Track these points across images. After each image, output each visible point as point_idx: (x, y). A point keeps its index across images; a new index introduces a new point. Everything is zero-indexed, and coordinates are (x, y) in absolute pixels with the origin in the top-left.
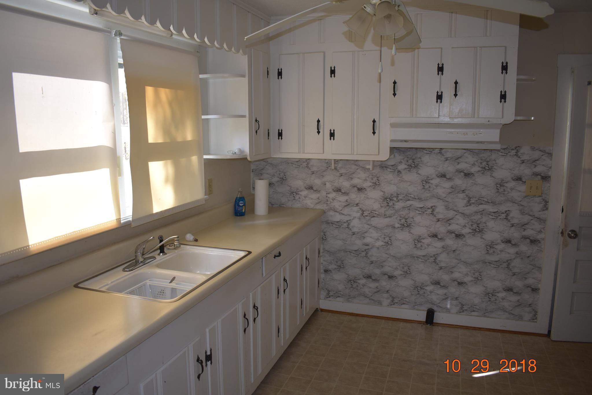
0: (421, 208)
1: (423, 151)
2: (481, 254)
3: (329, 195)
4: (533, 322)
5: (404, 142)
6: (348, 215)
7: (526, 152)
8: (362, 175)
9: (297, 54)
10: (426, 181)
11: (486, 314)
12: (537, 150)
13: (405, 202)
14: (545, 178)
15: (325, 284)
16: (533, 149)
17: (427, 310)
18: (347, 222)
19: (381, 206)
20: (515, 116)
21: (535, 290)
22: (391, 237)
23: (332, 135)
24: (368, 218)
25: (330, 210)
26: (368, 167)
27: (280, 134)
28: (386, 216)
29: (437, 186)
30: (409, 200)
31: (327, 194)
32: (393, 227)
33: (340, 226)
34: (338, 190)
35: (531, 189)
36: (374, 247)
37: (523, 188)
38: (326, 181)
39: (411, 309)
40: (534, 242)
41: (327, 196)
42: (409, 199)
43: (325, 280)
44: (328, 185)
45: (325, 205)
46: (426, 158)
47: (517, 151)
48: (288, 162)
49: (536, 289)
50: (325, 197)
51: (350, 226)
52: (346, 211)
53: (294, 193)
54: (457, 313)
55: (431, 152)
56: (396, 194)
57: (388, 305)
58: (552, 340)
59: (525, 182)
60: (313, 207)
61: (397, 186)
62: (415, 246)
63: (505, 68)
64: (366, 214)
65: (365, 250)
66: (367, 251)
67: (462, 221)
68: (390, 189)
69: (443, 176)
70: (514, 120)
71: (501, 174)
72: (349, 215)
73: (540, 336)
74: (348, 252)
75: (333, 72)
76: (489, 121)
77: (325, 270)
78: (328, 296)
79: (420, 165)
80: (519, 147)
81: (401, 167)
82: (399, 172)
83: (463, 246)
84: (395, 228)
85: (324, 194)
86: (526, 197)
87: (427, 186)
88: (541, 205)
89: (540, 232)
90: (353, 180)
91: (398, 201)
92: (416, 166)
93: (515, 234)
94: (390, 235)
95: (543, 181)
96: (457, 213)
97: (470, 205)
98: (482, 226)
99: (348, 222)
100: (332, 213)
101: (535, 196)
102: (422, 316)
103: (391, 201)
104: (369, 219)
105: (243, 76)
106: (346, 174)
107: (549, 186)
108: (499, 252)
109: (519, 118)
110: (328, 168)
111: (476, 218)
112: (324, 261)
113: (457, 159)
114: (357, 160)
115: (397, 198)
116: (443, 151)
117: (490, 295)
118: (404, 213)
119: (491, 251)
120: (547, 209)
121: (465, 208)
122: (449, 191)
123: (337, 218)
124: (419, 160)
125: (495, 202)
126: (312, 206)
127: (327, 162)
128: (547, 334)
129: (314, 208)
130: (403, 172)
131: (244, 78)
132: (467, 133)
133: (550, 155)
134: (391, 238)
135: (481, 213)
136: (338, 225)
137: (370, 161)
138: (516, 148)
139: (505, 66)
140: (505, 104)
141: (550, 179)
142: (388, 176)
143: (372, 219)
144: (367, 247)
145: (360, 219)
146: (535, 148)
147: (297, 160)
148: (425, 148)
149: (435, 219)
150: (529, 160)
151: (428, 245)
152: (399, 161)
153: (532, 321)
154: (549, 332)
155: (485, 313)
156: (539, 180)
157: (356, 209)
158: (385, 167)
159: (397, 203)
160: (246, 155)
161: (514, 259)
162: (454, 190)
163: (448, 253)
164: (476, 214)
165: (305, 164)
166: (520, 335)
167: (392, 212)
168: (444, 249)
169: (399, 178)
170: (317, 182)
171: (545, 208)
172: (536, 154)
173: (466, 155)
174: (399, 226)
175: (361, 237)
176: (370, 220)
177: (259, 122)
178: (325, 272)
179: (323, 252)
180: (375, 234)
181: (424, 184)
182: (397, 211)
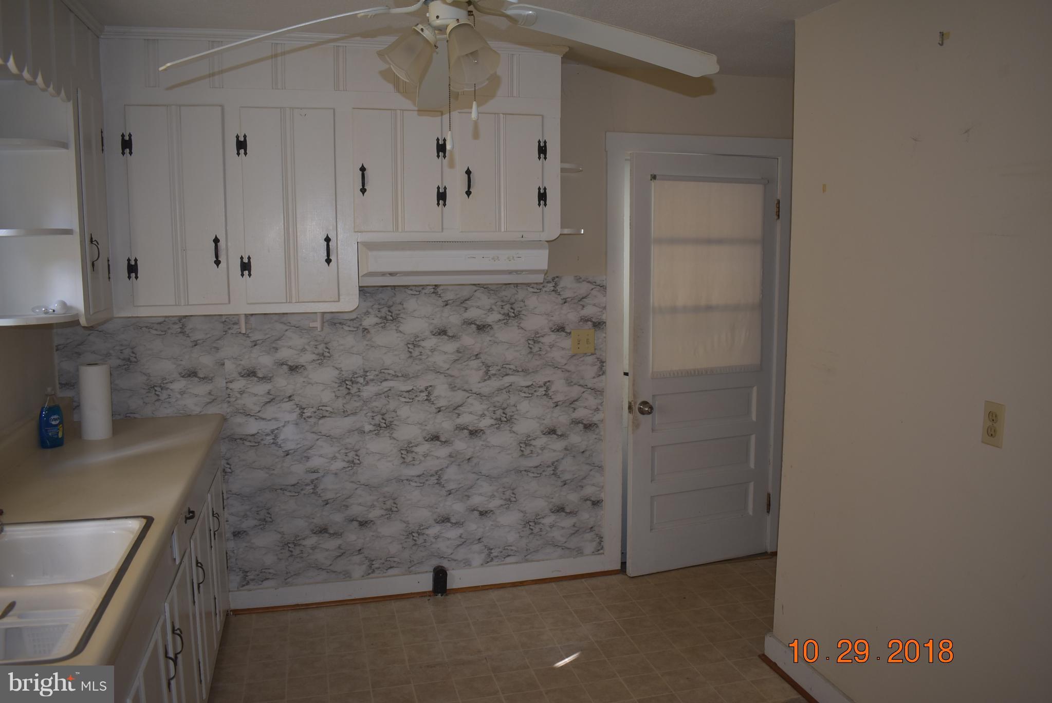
0: (408, 392)
1: (405, 292)
2: (512, 457)
3: (231, 386)
4: (599, 554)
5: (389, 275)
6: (273, 419)
7: (568, 284)
8: (297, 341)
9: (165, 105)
10: (414, 343)
11: (529, 557)
12: (583, 281)
13: (379, 384)
14: (599, 325)
15: (236, 560)
16: (578, 279)
17: (434, 570)
18: (272, 432)
19: (336, 396)
20: (561, 228)
21: (596, 503)
22: (359, 450)
23: (246, 267)
24: (312, 420)
25: (236, 414)
26: (312, 325)
27: (132, 269)
28: (346, 414)
29: (433, 350)
30: (386, 380)
31: (229, 384)
32: (362, 432)
33: (259, 442)
34: (251, 373)
35: (579, 344)
36: (328, 473)
37: (567, 343)
38: (225, 359)
39: (404, 575)
40: (589, 427)
41: (227, 388)
42: (386, 378)
43: (235, 551)
44: (229, 365)
45: (225, 405)
46: (412, 304)
47: (556, 284)
48: (140, 325)
49: (598, 502)
50: (225, 388)
51: (279, 441)
52: (270, 412)
53: (156, 388)
54: (482, 565)
55: (420, 291)
56: (362, 371)
57: (363, 576)
58: (630, 577)
59: (570, 333)
60: (200, 412)
61: (363, 357)
62: (402, 460)
63: (542, 150)
64: (309, 414)
65: (312, 481)
66: (314, 483)
67: (478, 406)
68: (351, 363)
69: (442, 332)
70: (560, 234)
71: (534, 322)
72: (276, 419)
73: (611, 575)
74: (279, 491)
75: (241, 145)
76: (522, 237)
77: (234, 533)
78: (245, 582)
79: (402, 315)
80: (557, 277)
81: (369, 321)
82: (365, 330)
83: (483, 449)
84: (364, 433)
85: (220, 383)
86: (573, 356)
87: (416, 353)
88: (596, 368)
89: (597, 410)
90: (278, 351)
91: (367, 383)
92: (395, 319)
93: (561, 418)
94: (357, 447)
95: (595, 330)
96: (469, 395)
97: (490, 378)
98: (510, 412)
99: (274, 433)
100: (240, 419)
101: (586, 354)
102: (425, 583)
103: (354, 385)
104: (315, 423)
105: (65, 146)
106: (264, 341)
107: (605, 337)
108: (540, 452)
109: (566, 231)
110: (226, 331)
111: (500, 399)
112: (232, 514)
113: (463, 303)
114: (284, 314)
115: (364, 379)
116: (439, 290)
117: (531, 524)
118: (378, 404)
119: (527, 452)
120: (604, 373)
121: (482, 384)
122: (454, 357)
123: (253, 427)
124: (400, 307)
125: (528, 369)
126: (197, 410)
127: (224, 321)
128: (620, 568)
129: (202, 413)
130: (372, 331)
131: (64, 151)
132: (498, 258)
133: (603, 288)
134: (359, 453)
135: (507, 390)
136: (255, 441)
137: (316, 313)
138: (553, 279)
139: (543, 147)
140: (546, 209)
141: (605, 325)
142: (346, 340)
143: (321, 421)
144: (315, 476)
145: (297, 424)
146: (581, 278)
147: (161, 320)
148: (409, 286)
149: (433, 409)
150: (574, 297)
151: (425, 456)
152: (364, 311)
153: (597, 553)
154: (624, 564)
155: (527, 555)
156: (590, 329)
157: (288, 406)
158: (340, 323)
159: (365, 388)
160: (77, 315)
161: (563, 459)
162: (462, 355)
163: (459, 465)
164: (500, 392)
165: (177, 328)
166: (583, 580)
167: (358, 404)
168: (453, 459)
169: (365, 343)
170: (206, 361)
171: (601, 372)
172: (584, 288)
173: (478, 294)
174: (371, 428)
175: (302, 458)
176: (318, 424)
177: (98, 244)
178: (234, 536)
179: (228, 498)
180: (327, 449)
181: (410, 350)
182: (365, 402)
